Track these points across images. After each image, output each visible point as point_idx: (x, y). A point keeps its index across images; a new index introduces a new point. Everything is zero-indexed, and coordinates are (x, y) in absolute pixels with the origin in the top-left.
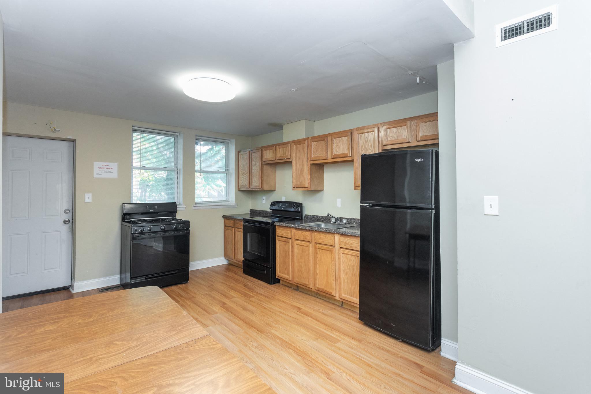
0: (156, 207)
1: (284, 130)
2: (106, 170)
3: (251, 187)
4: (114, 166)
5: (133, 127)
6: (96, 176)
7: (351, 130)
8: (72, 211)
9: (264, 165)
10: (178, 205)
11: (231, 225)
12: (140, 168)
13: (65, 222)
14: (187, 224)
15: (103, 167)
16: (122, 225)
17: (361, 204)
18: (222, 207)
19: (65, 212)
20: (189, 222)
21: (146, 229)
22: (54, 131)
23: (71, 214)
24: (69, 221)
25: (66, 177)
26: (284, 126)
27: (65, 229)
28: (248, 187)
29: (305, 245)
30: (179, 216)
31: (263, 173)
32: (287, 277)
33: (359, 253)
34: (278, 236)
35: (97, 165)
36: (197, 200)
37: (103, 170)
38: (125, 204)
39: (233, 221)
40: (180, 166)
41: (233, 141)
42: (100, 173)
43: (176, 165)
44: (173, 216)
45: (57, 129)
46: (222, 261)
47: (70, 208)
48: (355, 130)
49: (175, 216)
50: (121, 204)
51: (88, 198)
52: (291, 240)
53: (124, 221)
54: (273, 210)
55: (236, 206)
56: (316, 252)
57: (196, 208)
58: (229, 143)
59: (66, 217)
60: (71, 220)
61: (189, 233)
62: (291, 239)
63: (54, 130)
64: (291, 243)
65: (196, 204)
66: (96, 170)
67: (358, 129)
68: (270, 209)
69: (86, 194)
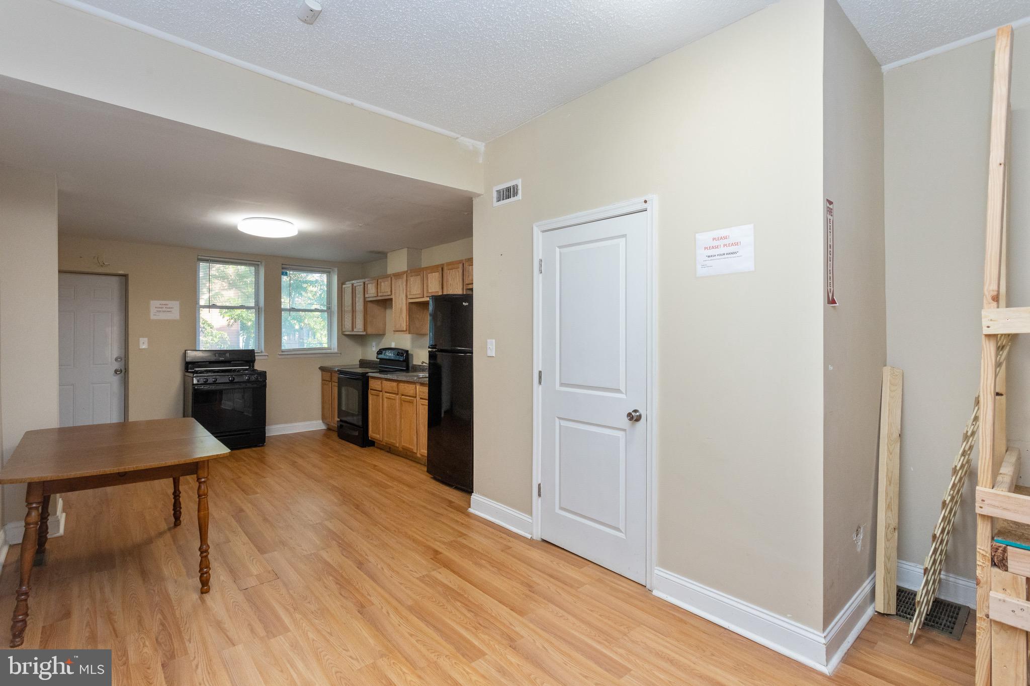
0: (228, 355)
1: (389, 260)
2: (164, 309)
3: (355, 330)
4: (175, 305)
5: (199, 257)
6: (152, 317)
7: (443, 264)
8: (124, 358)
9: (369, 303)
10: (256, 353)
11: (328, 379)
12: (209, 307)
13: (116, 371)
14: (263, 374)
15: (161, 306)
16: (184, 376)
17: (430, 350)
18: (320, 355)
19: (116, 360)
20: (266, 372)
21: (211, 380)
22: (103, 265)
23: (124, 362)
24: (121, 371)
25: (117, 319)
26: (388, 255)
27: (115, 380)
28: (350, 329)
29: (392, 398)
30: (258, 366)
31: (367, 313)
32: (378, 436)
33: (427, 401)
34: (371, 389)
35: (154, 304)
36: (283, 348)
37: (160, 309)
38: (188, 351)
39: (330, 373)
40: (262, 304)
41: (336, 270)
42: (157, 314)
43: (257, 302)
44: (250, 366)
45: (105, 263)
46: (318, 425)
47: (123, 356)
48: (445, 265)
49: (253, 366)
50: (183, 351)
51: (144, 344)
52: (381, 393)
53: (187, 372)
54: (380, 359)
55: (339, 355)
56: (401, 404)
57: (283, 357)
58: (332, 273)
59: (116, 365)
60: (123, 371)
61: (265, 386)
62: (381, 391)
63: (101, 264)
64: (381, 396)
65: (282, 352)
66: (153, 310)
67: (449, 264)
68: (377, 358)
69: (140, 339)
